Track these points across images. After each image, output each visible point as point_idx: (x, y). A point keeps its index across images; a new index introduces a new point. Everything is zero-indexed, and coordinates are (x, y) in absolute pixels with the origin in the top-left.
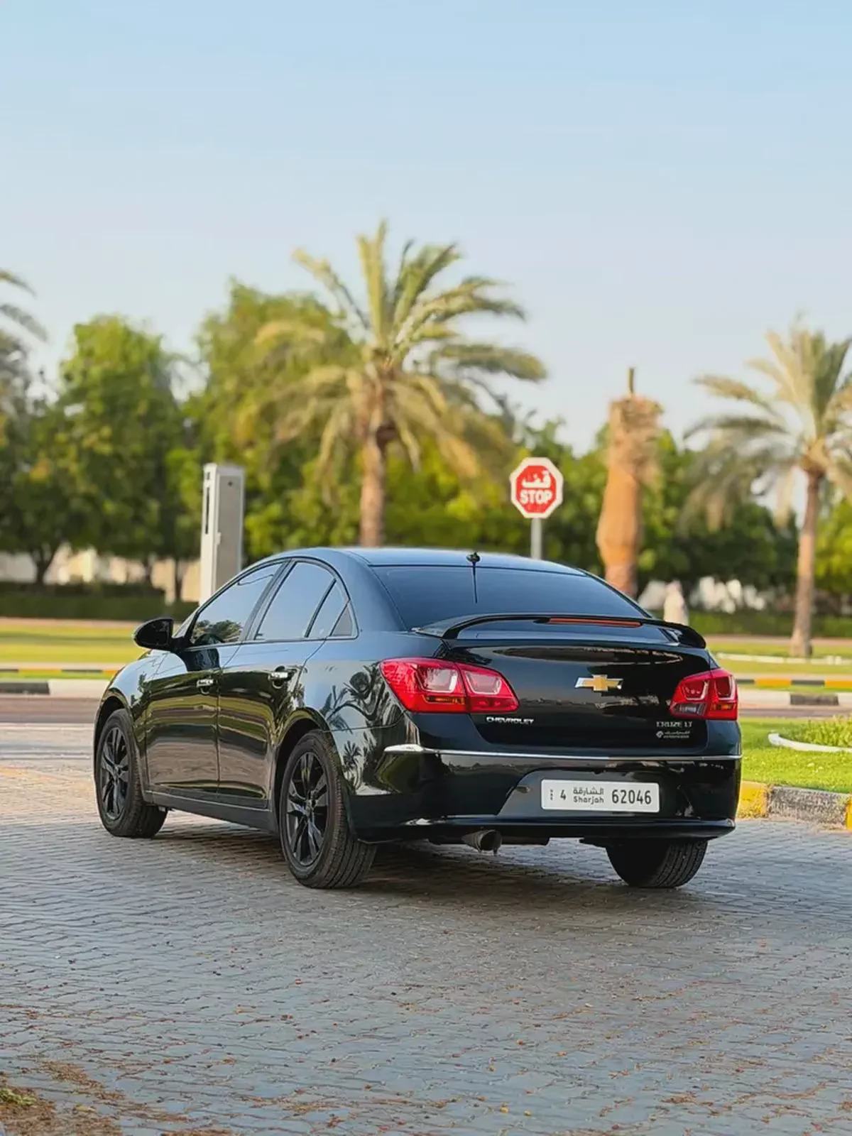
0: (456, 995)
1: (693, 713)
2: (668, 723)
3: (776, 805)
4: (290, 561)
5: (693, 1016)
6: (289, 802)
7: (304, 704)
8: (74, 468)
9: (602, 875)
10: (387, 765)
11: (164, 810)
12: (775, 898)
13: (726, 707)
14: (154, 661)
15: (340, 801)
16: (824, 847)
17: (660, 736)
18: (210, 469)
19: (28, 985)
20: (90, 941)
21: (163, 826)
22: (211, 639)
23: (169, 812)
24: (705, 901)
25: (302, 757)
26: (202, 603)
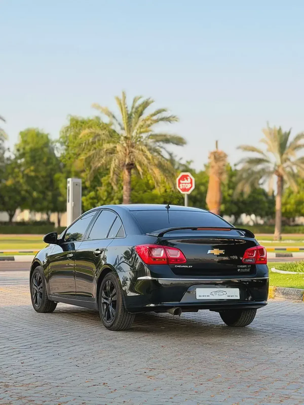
0: (169, 372)
1: (251, 262)
2: (242, 266)
3: (277, 294)
4: (100, 210)
5: (260, 378)
6: (102, 299)
7: (107, 263)
8: (22, 181)
9: (217, 322)
10: (138, 284)
11: (56, 302)
12: (282, 329)
13: (263, 259)
14: (51, 248)
15: (121, 298)
16: (297, 309)
17: (239, 271)
18: (69, 180)
19: (6, 373)
20: (29, 354)
21: (56, 308)
22: (72, 240)
23: (58, 303)
24: (257, 331)
25: (107, 282)
26: (68, 226)
